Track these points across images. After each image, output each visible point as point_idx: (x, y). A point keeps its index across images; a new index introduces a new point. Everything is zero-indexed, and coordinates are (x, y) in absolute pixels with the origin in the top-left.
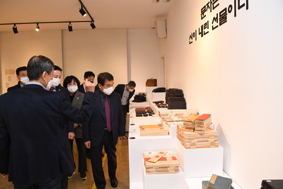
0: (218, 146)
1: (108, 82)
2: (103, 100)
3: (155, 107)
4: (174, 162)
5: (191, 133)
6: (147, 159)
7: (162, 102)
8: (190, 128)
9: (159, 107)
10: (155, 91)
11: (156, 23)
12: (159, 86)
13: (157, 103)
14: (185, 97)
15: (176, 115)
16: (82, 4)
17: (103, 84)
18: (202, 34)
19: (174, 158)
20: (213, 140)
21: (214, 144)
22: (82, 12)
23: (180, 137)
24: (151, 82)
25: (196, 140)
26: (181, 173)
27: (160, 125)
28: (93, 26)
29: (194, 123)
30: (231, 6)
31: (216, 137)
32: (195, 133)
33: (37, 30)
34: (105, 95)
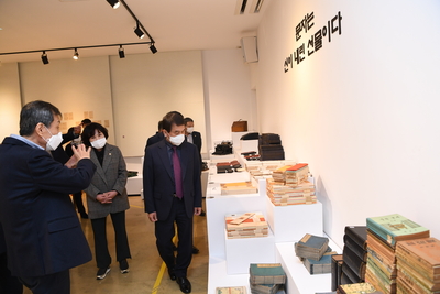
0: (314, 202)
1: (176, 128)
2: (170, 154)
3: (243, 160)
4: (262, 224)
5: (281, 186)
6: (228, 222)
7: (253, 153)
8: (281, 181)
9: (248, 159)
10: (245, 138)
11: (242, 41)
12: (251, 130)
13: (246, 154)
14: (283, 144)
15: (268, 168)
16: (138, 21)
17: (169, 131)
18: (298, 60)
19: (262, 220)
20: (309, 194)
21: (309, 200)
22: (139, 33)
23: (270, 193)
24: (240, 126)
25: (288, 195)
26: (270, 236)
27: (248, 183)
28: (154, 50)
29: (284, 174)
30: (325, 28)
31: (312, 190)
32: (287, 186)
33: (75, 58)
34: (173, 147)
